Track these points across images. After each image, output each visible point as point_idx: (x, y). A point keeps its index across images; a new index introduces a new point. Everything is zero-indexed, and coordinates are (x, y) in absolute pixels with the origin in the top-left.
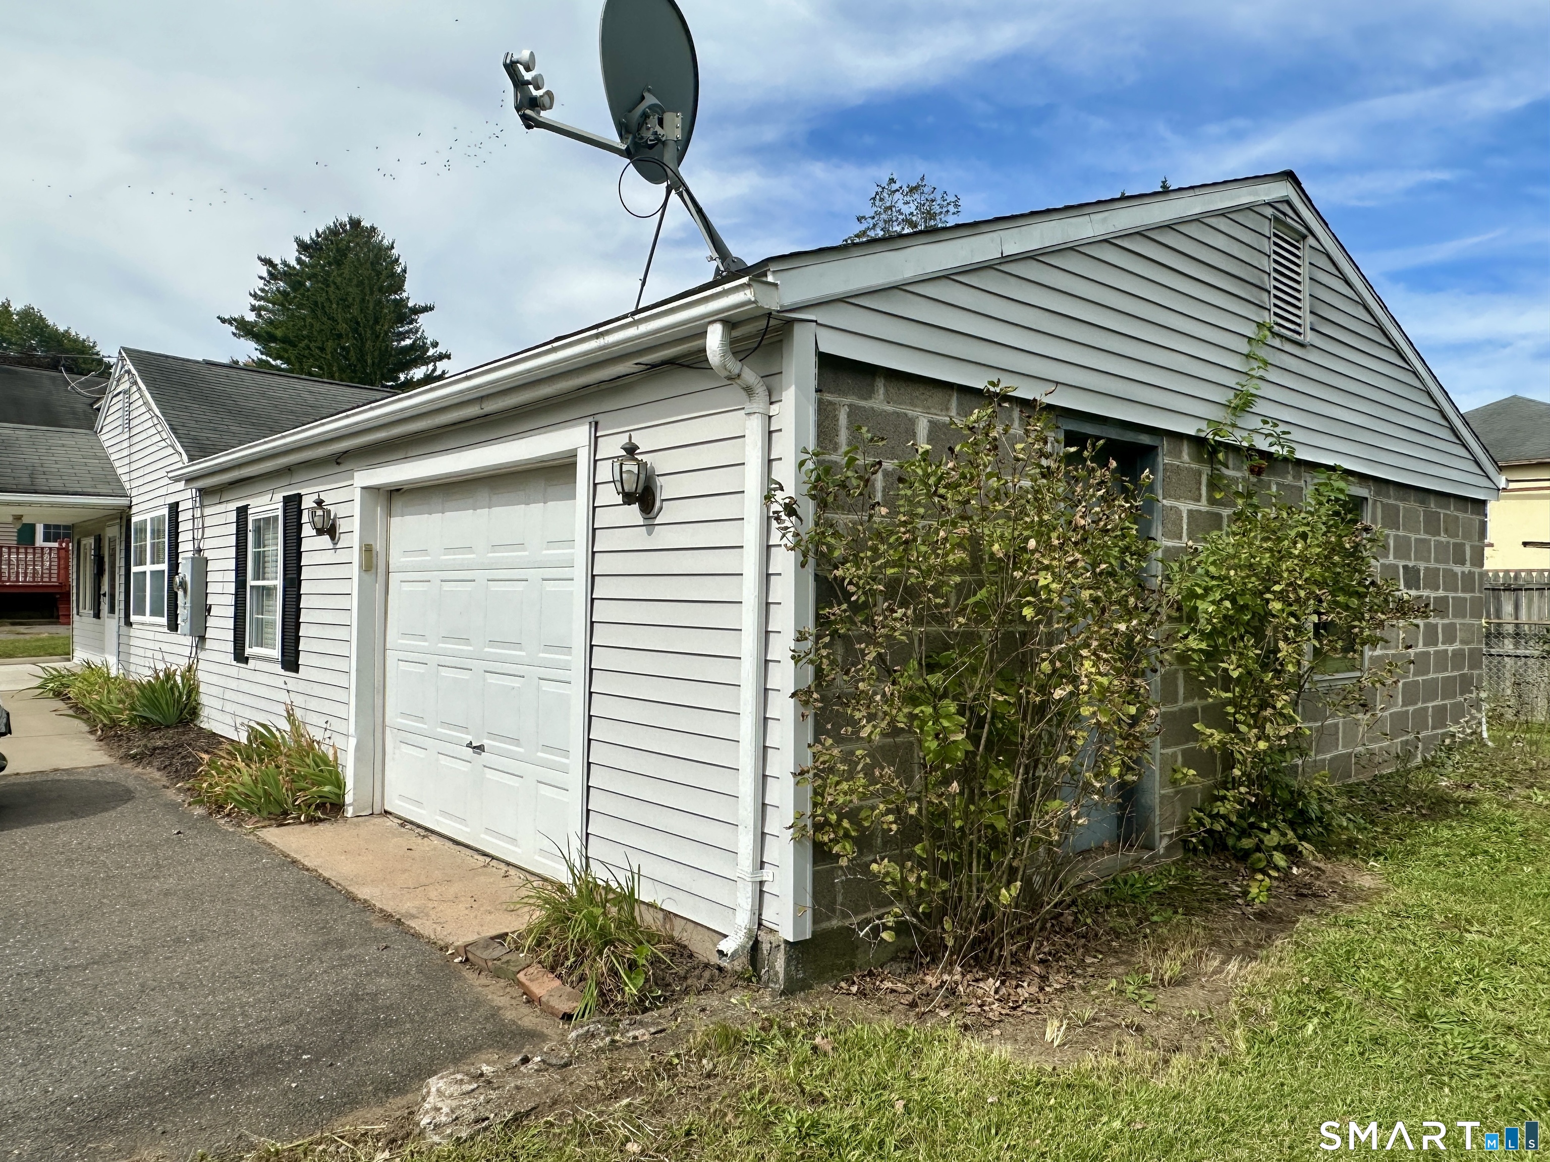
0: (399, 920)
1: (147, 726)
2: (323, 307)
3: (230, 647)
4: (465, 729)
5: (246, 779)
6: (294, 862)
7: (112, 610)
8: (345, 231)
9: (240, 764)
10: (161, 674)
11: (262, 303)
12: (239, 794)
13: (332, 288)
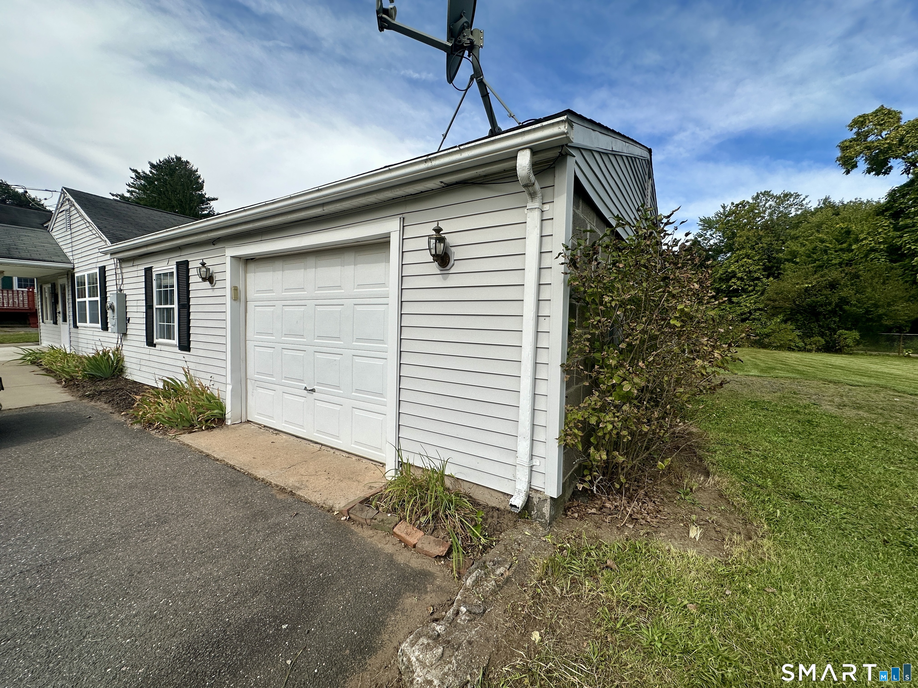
0: (291, 491)
1: (93, 379)
2: (164, 194)
3: (144, 339)
4: (302, 381)
5: (167, 409)
6: (208, 456)
7: (65, 320)
8: (174, 162)
9: (162, 400)
10: (101, 353)
11: (133, 189)
12: (165, 418)
13: (168, 186)
